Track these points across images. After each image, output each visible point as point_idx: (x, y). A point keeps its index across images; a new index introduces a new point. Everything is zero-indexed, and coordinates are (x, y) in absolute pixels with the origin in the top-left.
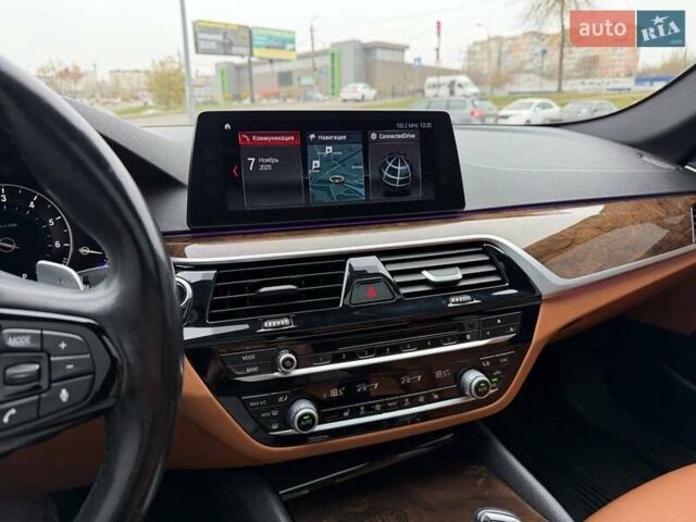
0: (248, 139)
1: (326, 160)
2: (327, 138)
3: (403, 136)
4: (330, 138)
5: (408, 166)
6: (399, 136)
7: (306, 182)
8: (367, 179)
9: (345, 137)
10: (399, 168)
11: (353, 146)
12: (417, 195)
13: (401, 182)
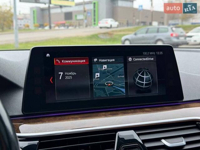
0: (59, 62)
1: (103, 73)
2: (104, 60)
3: (147, 59)
4: (106, 60)
5: (149, 76)
6: (144, 59)
7: (92, 85)
8: (126, 83)
9: (114, 60)
10: (145, 77)
11: (118, 65)
13: (146, 84)
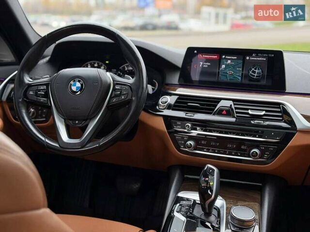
0: (201, 56)
1: (227, 66)
2: (229, 57)
3: (260, 59)
5: (260, 71)
6: (258, 59)
7: (219, 72)
8: (242, 74)
10: (257, 71)
11: (239, 61)
12: (263, 82)
13: (257, 76)
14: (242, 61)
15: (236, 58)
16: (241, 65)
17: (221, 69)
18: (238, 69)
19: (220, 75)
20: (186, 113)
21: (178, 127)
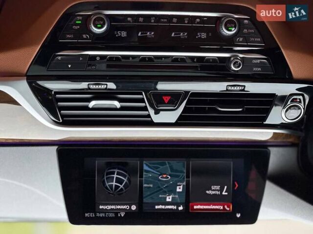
0: (226, 207)
1: (172, 191)
2: (170, 207)
5: (107, 185)
6: (113, 207)
7: (188, 177)
8: (141, 176)
10: (114, 183)
12: (99, 162)
13: (113, 173)
14: (145, 200)
15: (157, 207)
16: (145, 194)
17: (185, 183)
18: (151, 186)
19: (185, 171)
20: (243, 90)
21: (259, 61)
